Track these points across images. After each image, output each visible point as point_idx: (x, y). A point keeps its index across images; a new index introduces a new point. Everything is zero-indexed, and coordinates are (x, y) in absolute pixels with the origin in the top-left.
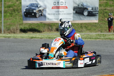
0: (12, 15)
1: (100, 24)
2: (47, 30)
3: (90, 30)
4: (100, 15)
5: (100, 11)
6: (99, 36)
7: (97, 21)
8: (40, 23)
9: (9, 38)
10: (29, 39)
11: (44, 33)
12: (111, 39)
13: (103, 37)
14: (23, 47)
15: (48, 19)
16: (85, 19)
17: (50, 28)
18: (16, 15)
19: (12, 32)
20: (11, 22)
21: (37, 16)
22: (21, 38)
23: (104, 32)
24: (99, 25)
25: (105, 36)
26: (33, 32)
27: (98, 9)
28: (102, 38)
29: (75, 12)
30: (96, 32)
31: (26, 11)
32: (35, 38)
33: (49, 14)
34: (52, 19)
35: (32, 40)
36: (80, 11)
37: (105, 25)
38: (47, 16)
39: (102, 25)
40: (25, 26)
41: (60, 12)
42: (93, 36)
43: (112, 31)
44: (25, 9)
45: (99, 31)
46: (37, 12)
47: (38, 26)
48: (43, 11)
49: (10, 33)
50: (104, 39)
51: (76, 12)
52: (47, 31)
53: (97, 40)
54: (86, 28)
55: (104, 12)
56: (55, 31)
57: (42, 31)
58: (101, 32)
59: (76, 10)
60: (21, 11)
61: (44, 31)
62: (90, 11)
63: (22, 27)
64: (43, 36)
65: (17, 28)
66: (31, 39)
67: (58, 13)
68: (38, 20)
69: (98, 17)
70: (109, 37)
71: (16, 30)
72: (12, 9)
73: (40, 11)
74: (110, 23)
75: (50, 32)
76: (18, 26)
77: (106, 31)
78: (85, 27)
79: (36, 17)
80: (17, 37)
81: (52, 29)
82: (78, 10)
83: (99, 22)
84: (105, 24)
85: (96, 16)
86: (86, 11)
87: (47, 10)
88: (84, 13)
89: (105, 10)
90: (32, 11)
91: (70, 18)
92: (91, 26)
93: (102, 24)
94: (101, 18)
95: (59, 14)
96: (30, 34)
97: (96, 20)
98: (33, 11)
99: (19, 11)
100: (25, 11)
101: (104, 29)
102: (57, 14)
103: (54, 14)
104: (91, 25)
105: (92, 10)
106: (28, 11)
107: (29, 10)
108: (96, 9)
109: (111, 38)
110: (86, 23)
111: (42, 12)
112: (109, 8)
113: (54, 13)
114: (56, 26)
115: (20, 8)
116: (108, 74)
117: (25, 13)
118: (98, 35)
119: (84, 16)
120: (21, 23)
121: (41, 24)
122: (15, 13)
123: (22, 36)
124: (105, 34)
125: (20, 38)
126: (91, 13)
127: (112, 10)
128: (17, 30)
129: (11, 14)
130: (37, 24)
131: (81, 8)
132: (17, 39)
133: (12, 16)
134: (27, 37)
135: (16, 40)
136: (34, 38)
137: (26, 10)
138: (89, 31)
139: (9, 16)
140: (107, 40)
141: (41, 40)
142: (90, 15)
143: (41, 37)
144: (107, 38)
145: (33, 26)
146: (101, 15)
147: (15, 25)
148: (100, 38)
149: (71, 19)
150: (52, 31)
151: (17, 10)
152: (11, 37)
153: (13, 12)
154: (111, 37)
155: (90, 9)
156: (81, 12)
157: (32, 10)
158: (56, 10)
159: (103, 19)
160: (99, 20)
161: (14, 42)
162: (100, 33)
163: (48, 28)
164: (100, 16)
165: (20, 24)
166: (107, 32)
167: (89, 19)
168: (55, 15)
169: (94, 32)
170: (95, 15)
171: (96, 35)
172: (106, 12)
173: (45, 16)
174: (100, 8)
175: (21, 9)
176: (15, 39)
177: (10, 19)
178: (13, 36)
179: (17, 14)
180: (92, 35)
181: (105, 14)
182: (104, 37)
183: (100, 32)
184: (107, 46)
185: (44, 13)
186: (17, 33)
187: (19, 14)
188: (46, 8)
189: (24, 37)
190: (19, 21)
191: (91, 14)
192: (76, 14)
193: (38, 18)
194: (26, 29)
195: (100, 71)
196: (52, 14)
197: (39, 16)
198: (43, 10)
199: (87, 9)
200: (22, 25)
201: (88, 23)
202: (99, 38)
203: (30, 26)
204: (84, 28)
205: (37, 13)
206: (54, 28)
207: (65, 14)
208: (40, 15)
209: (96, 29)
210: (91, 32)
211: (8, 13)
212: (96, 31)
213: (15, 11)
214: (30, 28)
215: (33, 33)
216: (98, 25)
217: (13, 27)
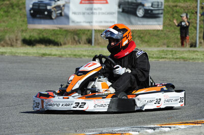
0: (9, 14)
1: (165, 32)
2: (70, 41)
3: (149, 43)
4: (166, 16)
5: (165, 9)
6: (163, 54)
7: (160, 27)
8: (58, 29)
9: (2, 55)
10: (39, 57)
11: (66, 46)
12: (184, 59)
13: (171, 56)
14: (27, 71)
15: (73, 22)
16: (139, 23)
17: (77, 38)
18: (16, 15)
19: (8, 45)
20: (7, 27)
21: (54, 16)
22: (25, 55)
23: (172, 47)
24: (165, 34)
25: (175, 53)
26: (46, 45)
27: (162, 5)
28: (168, 57)
29: (121, 10)
30: (158, 46)
31: (35, 7)
32: (49, 55)
33: (75, 13)
34: (80, 22)
35: (44, 58)
36: (130, 9)
37: (174, 35)
38: (71, 16)
39: (170, 35)
40: (32, 34)
41: (95, 9)
42: (153, 53)
43: (186, 46)
44: (32, 3)
45: (164, 44)
46: (52, 10)
47: (54, 34)
48: (63, 8)
49: (4, 46)
50: (173, 58)
51: (124, 11)
52: (70, 43)
53: (161, 60)
54: (140, 39)
55: (173, 11)
56: (85, 44)
57: (62, 43)
58: (168, 47)
59: (124, 6)
60: (25, 8)
61: (65, 44)
62: (147, 8)
63: (27, 36)
64: (63, 53)
65: (18, 38)
66: (42, 56)
67: (91, 11)
68: (54, 24)
69: (162, 19)
70: (181, 56)
71: (15, 40)
72: (8, 2)
73: (58, 7)
74: (184, 31)
75: (77, 46)
76: (20, 34)
77: (176, 45)
78: (139, 37)
79: (51, 18)
80: (16, 53)
81: (80, 41)
82: (127, 6)
83: (163, 28)
84: (174, 32)
85: (159, 17)
86: (140, 9)
87: (71, 5)
88: (137, 12)
89: (175, 8)
90: (44, 8)
91: (112, 20)
92: (149, 36)
93: (169, 31)
94: (168, 22)
95: (92, 13)
96: (40, 48)
97: (159, 25)
98: (46, 7)
99: (20, 7)
100: (31, 6)
101: (174, 41)
102: (88, 14)
103: (84, 14)
104: (149, 34)
105: (152, 6)
106: (37, 7)
107: (39, 6)
108: (160, 6)
109: (186, 57)
110: (141, 31)
111: (61, 10)
112: (182, 5)
113: (84, 11)
114: (87, 34)
115: (24, 2)
116: (181, 122)
117: (32, 12)
118: (163, 51)
119: (137, 18)
120: (24, 28)
121: (60, 31)
122: (14, 11)
123: (26, 52)
124: (175, 49)
125: (22, 55)
126: (150, 12)
127: (187, 7)
128: (17, 40)
129: (7, 12)
130: (53, 30)
131: (132, 3)
132: (17, 56)
133: (7, 16)
134: (34, 53)
135: (15, 59)
136: (47, 56)
137: (34, 4)
138: (146, 44)
139: (3, 16)
140: (178, 60)
141: (60, 58)
142: (148, 15)
143: (60, 53)
144: (178, 57)
145: (47, 33)
146: (168, 16)
147: (13, 32)
148: (166, 56)
149: (114, 22)
150: (80, 43)
151: (18, 6)
152: (5, 53)
153: (10, 9)
154: (186, 55)
155: (148, 5)
156: (132, 10)
157: (44, 5)
158: (88, 6)
159: (171, 23)
160: (164, 26)
161: (11, 63)
162: (165, 48)
163: (72, 39)
164: (165, 19)
165: (23, 31)
166: (178, 47)
167: (146, 23)
168: (86, 15)
169: (155, 46)
170: (157, 15)
171: (159, 51)
172: (178, 10)
173: (67, 17)
174: (167, 4)
175: (24, 4)
176: (14, 56)
177: (4, 22)
178: (10, 50)
179: (17, 13)
180: (152, 51)
181: (176, 15)
182: (173, 55)
183: (166, 46)
184: (178, 72)
185: (66, 10)
186: (16, 45)
187: (21, 12)
188: (69, 3)
189: (29, 54)
190: (21, 25)
191: (150, 15)
192: (123, 14)
193: (55, 20)
194: (33, 39)
195: (166, 116)
196: (79, 13)
197: (57, 16)
198: (64, 6)
199: (143, 5)
200: (25, 33)
201: (145, 31)
202: (163, 56)
203: (39, 34)
204: (137, 38)
205: (52, 12)
206: (84, 38)
207: (103, 13)
208: (59, 15)
209: (159, 40)
210: (150, 46)
211: (2, 10)
212: (159, 44)
213: (15, 7)
214: (40, 38)
215: (46, 47)
216: (162, 34)
217: (10, 36)
